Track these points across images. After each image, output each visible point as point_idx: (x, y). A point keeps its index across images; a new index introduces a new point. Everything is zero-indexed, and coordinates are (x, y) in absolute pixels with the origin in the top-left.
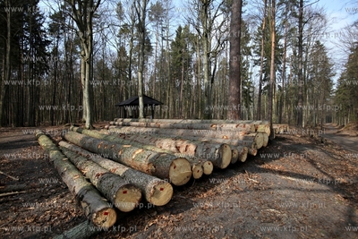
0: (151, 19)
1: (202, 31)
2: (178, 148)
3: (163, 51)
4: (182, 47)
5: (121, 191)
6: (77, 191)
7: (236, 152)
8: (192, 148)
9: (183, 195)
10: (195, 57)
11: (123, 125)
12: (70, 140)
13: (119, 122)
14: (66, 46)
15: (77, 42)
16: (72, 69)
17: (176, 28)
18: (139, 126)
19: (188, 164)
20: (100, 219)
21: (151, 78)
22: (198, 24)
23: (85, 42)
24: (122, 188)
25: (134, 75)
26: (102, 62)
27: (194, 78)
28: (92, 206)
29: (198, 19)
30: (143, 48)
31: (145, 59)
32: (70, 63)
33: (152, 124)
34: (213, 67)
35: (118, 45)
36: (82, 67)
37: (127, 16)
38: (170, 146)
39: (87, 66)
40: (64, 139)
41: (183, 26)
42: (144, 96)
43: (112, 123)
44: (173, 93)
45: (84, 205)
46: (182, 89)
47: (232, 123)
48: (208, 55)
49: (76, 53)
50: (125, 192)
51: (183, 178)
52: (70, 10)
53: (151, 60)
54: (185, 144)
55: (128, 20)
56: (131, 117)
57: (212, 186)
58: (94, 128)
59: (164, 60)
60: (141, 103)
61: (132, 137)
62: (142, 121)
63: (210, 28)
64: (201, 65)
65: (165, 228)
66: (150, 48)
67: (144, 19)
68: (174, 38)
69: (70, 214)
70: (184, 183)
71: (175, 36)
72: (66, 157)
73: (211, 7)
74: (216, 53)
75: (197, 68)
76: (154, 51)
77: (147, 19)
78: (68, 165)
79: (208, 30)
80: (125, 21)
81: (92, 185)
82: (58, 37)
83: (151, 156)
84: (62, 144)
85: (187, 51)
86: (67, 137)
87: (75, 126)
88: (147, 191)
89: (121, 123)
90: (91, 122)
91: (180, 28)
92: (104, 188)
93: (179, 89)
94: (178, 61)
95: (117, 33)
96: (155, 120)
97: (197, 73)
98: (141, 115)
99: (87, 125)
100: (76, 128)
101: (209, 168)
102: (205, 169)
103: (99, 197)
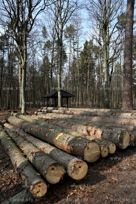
0: (66, 37)
1: (102, 43)
2: (88, 132)
3: (74, 58)
4: (88, 56)
5: (50, 168)
6: (18, 165)
7: (133, 136)
8: (99, 132)
9: (94, 169)
10: (97, 62)
11: (48, 112)
12: (12, 122)
13: (44, 109)
14: (9, 57)
15: (16, 54)
16: (12, 73)
17: (84, 43)
18: (59, 113)
19: (97, 145)
20: (35, 191)
21: (66, 77)
22: (100, 39)
23: (22, 54)
24: (51, 165)
25: (54, 75)
26: (32, 67)
27: (96, 77)
28: (29, 179)
29: (100, 35)
30: (61, 57)
31: (62, 65)
32: (11, 68)
33: (68, 112)
34: (110, 69)
35: (43, 55)
36: (20, 71)
37: (50, 35)
38: (83, 130)
39: (23, 71)
40: (7, 122)
41: (89, 41)
42: (61, 91)
43: (39, 110)
44: (82, 88)
45: (23, 177)
46: (88, 85)
47: (127, 112)
48: (107, 61)
49: (15, 61)
50: (53, 169)
51: (94, 157)
52: (12, 33)
53: (66, 65)
54: (94, 129)
55: (50, 38)
56: (52, 106)
57: (115, 163)
58: (27, 114)
59: (75, 65)
60: (59, 96)
61: (54, 122)
62: (61, 109)
63: (109, 42)
64: (102, 68)
65: (83, 197)
66: (65, 57)
67: (61, 37)
68: (82, 49)
69: (13, 182)
70: (95, 160)
71: (83, 48)
72: (9, 136)
73: (109, 26)
74: (113, 60)
75: (99, 70)
76: (68, 59)
77: (63, 37)
78: (11, 143)
79: (107, 44)
80: (48, 38)
81: (29, 161)
82: (4, 51)
83: (70, 139)
84: (6, 125)
85: (91, 58)
86: (9, 120)
87: (15, 112)
88: (69, 168)
89: (45, 110)
90: (25, 109)
91: (87, 43)
92: (37, 165)
93: (86, 85)
94: (85, 65)
95: (42, 47)
96: (70, 109)
97: (99, 74)
98: (59, 104)
99: (23, 111)
100: (15, 114)
101: (113, 149)
102: (110, 149)
103: (34, 172)
